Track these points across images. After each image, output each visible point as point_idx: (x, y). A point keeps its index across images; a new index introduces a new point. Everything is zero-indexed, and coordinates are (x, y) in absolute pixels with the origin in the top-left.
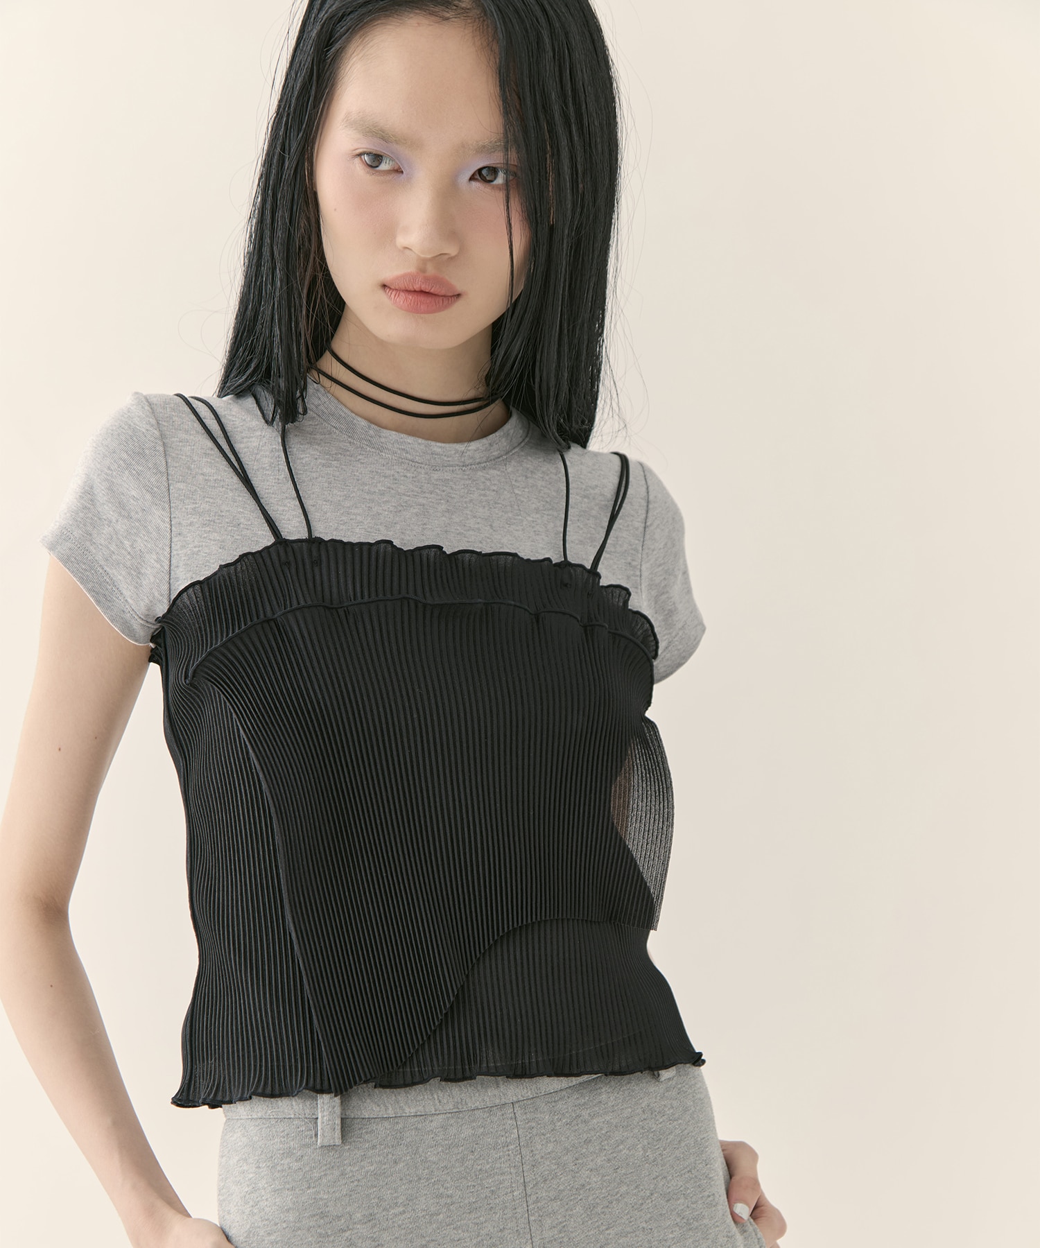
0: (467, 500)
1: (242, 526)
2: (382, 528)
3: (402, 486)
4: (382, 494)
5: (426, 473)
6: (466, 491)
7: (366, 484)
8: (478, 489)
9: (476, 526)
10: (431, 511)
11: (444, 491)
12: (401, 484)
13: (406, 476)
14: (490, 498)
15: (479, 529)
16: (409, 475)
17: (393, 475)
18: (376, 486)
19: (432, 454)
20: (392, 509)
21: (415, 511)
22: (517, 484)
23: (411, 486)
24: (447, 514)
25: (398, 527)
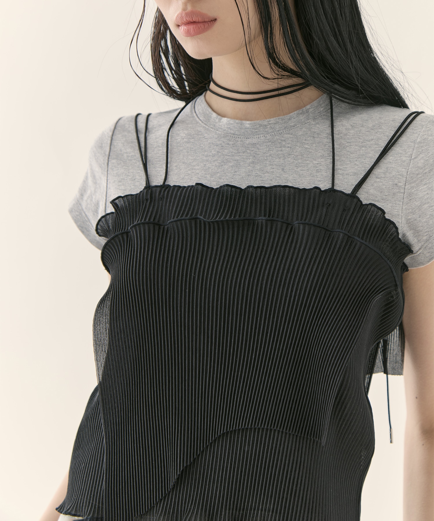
0: (268, 155)
1: (136, 180)
2: (208, 176)
3: (226, 151)
4: (214, 156)
5: (241, 141)
6: (268, 149)
7: (205, 151)
8: (276, 147)
9: (271, 170)
10: (242, 163)
11: (252, 151)
12: (225, 149)
13: (228, 144)
14: (285, 152)
15: (273, 172)
16: (230, 143)
17: (221, 144)
18: (211, 152)
19: (246, 128)
20: (217, 164)
21: (231, 164)
22: (307, 142)
23: (231, 150)
24: (251, 165)
25: (218, 175)
